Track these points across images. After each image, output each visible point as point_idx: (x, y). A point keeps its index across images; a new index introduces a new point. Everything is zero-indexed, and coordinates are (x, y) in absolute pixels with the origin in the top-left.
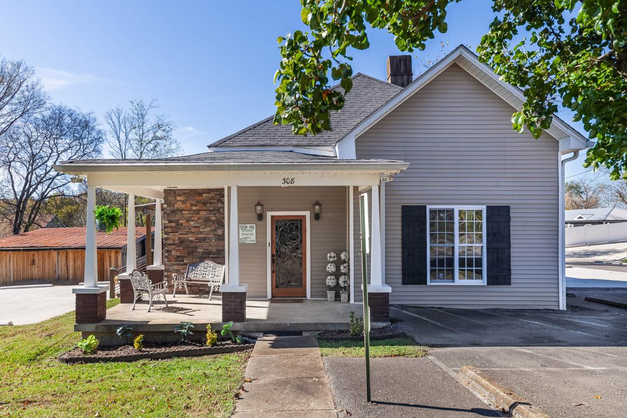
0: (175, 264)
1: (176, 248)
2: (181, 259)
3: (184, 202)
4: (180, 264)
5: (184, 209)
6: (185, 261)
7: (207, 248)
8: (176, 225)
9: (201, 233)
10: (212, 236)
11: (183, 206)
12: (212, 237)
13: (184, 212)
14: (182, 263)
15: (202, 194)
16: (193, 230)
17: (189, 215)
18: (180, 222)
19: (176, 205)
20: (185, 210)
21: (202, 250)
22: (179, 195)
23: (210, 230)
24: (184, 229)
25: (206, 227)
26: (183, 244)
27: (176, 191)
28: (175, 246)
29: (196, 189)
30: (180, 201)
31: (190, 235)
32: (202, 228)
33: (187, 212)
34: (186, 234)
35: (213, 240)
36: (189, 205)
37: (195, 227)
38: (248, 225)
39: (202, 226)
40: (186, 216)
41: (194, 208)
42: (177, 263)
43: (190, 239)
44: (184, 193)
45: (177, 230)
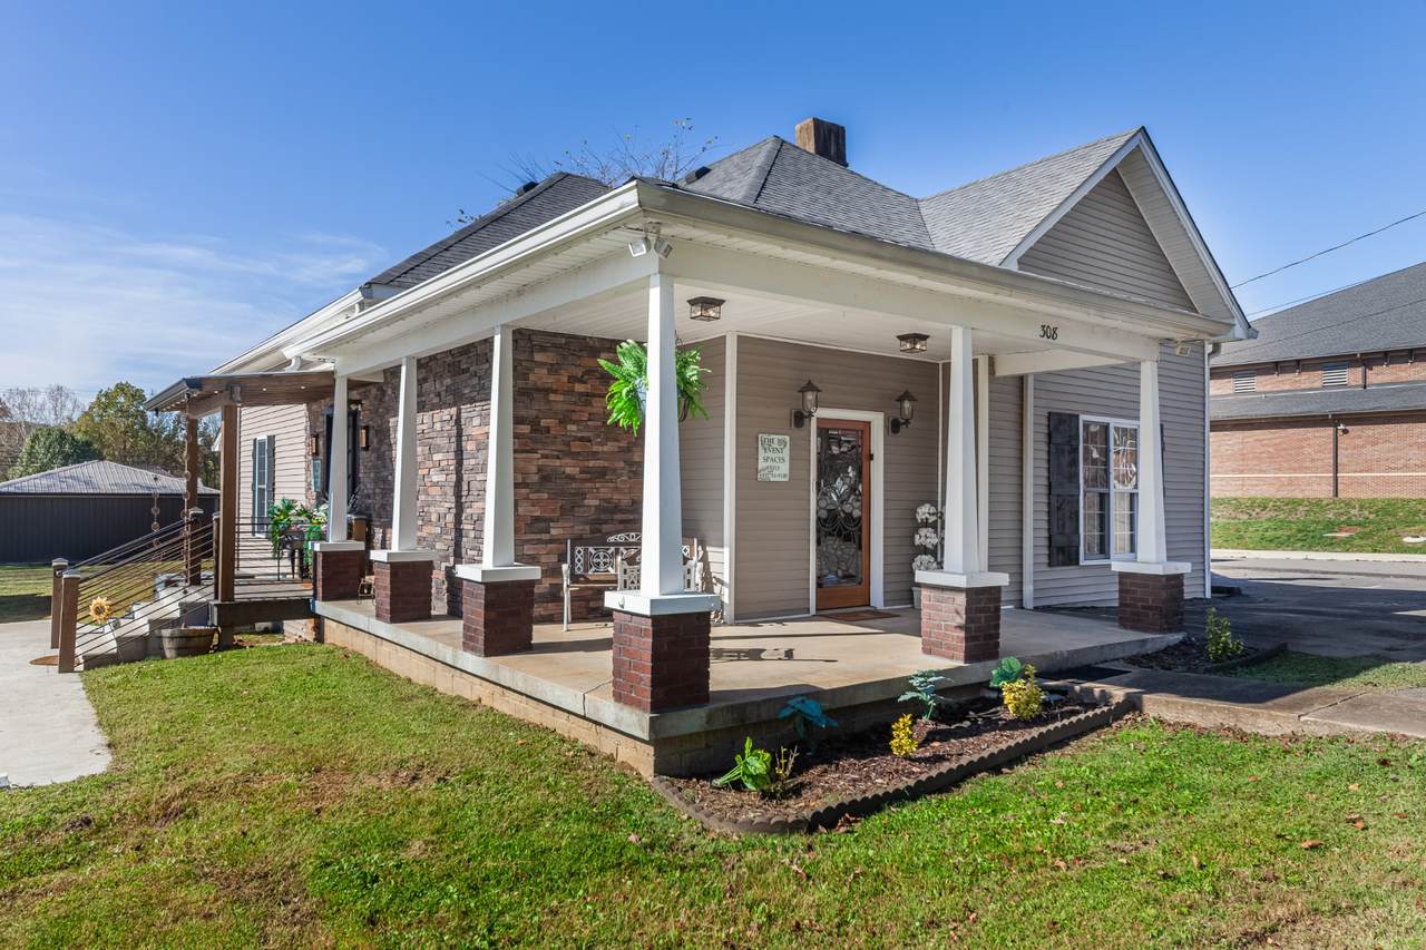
0: (528, 541)
1: (531, 496)
2: (543, 525)
3: (553, 369)
4: (540, 541)
5: (554, 387)
6: (553, 532)
7: (609, 496)
8: (533, 431)
9: (595, 455)
10: (622, 464)
11: (549, 380)
12: (623, 469)
13: (552, 397)
14: (545, 537)
15: (600, 352)
16: (576, 447)
17: (566, 407)
18: (543, 423)
19: (532, 377)
20: (555, 392)
21: (597, 502)
22: (543, 349)
23: (616, 449)
24: (553, 443)
25: (607, 439)
26: (549, 485)
27: (534, 337)
28: (528, 491)
29: (585, 338)
30: (542, 364)
31: (567, 461)
32: (599, 444)
33: (561, 398)
34: (558, 458)
35: (621, 475)
36: (565, 379)
37: (582, 439)
38: (776, 437)
39: (599, 436)
40: (559, 407)
41: (579, 388)
42: (533, 536)
43: (569, 470)
44: (555, 346)
45: (536, 446)
